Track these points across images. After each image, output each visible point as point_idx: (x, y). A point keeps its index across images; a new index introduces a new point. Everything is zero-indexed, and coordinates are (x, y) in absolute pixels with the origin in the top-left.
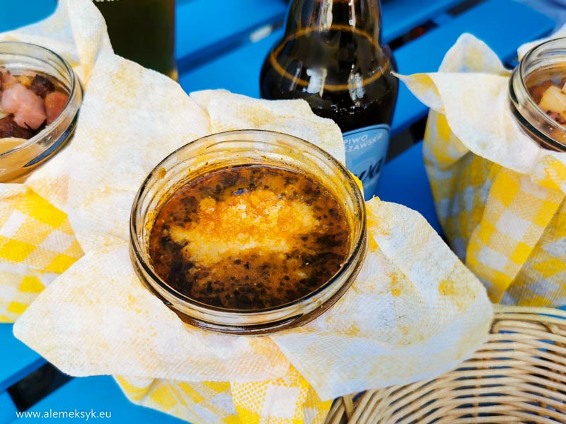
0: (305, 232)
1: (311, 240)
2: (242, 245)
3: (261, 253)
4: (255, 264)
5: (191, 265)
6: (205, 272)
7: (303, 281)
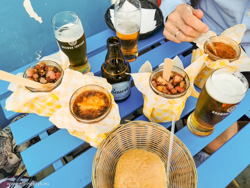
0: (102, 105)
1: (103, 107)
2: (90, 107)
3: (93, 109)
4: (91, 111)
5: (80, 110)
6: (82, 112)
7: (99, 115)
